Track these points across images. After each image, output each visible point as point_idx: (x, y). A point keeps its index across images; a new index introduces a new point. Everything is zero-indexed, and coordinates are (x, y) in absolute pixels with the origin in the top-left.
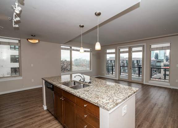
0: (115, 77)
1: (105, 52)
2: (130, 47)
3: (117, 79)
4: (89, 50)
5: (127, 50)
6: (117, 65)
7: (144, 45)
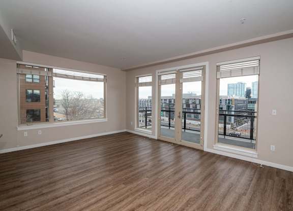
0: (152, 133)
1: (136, 82)
2: (179, 70)
3: (156, 137)
4: (102, 77)
5: (173, 76)
6: (155, 108)
7: (204, 66)
